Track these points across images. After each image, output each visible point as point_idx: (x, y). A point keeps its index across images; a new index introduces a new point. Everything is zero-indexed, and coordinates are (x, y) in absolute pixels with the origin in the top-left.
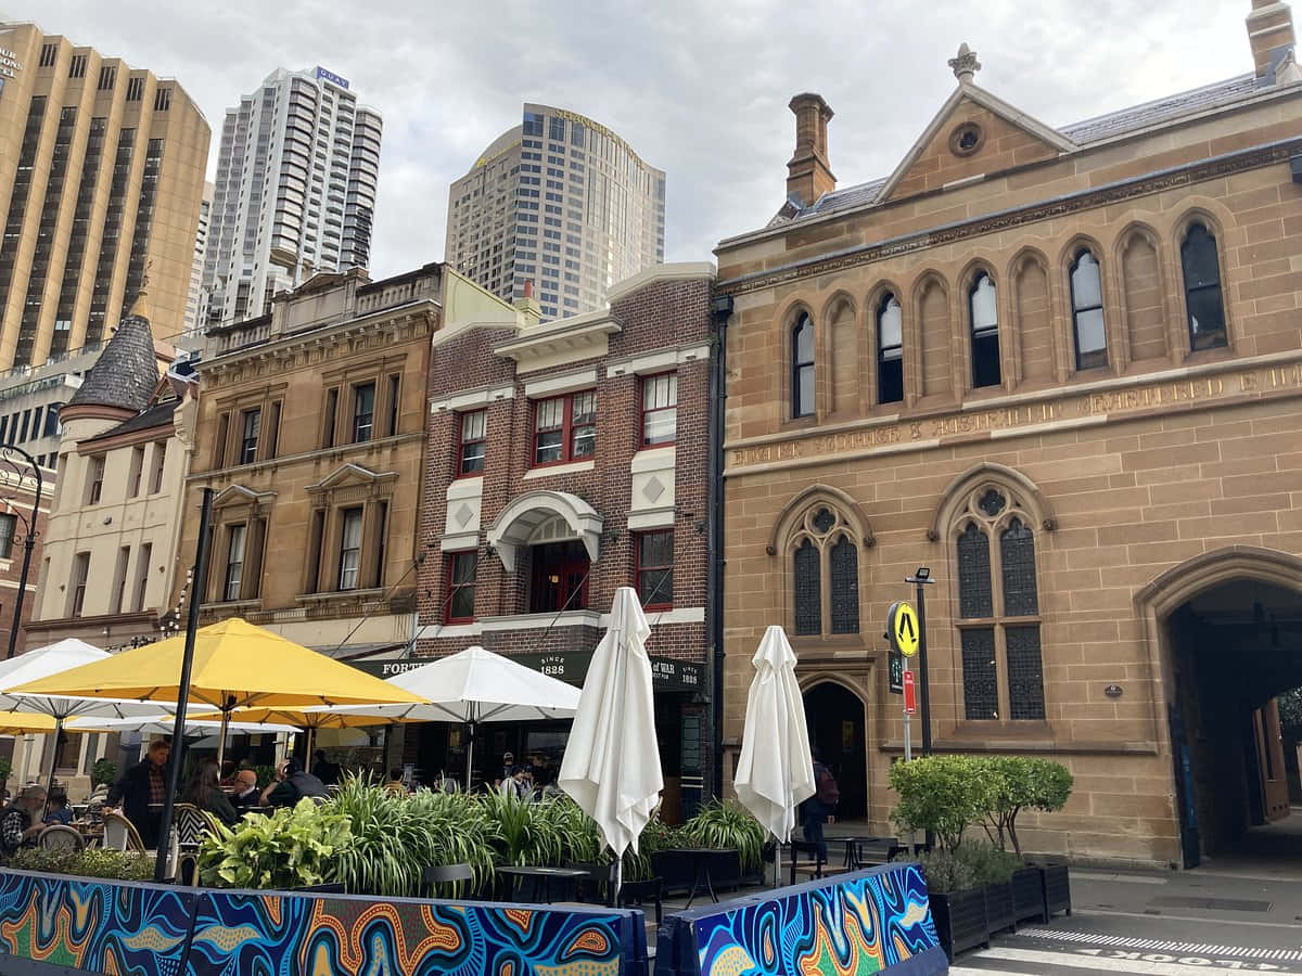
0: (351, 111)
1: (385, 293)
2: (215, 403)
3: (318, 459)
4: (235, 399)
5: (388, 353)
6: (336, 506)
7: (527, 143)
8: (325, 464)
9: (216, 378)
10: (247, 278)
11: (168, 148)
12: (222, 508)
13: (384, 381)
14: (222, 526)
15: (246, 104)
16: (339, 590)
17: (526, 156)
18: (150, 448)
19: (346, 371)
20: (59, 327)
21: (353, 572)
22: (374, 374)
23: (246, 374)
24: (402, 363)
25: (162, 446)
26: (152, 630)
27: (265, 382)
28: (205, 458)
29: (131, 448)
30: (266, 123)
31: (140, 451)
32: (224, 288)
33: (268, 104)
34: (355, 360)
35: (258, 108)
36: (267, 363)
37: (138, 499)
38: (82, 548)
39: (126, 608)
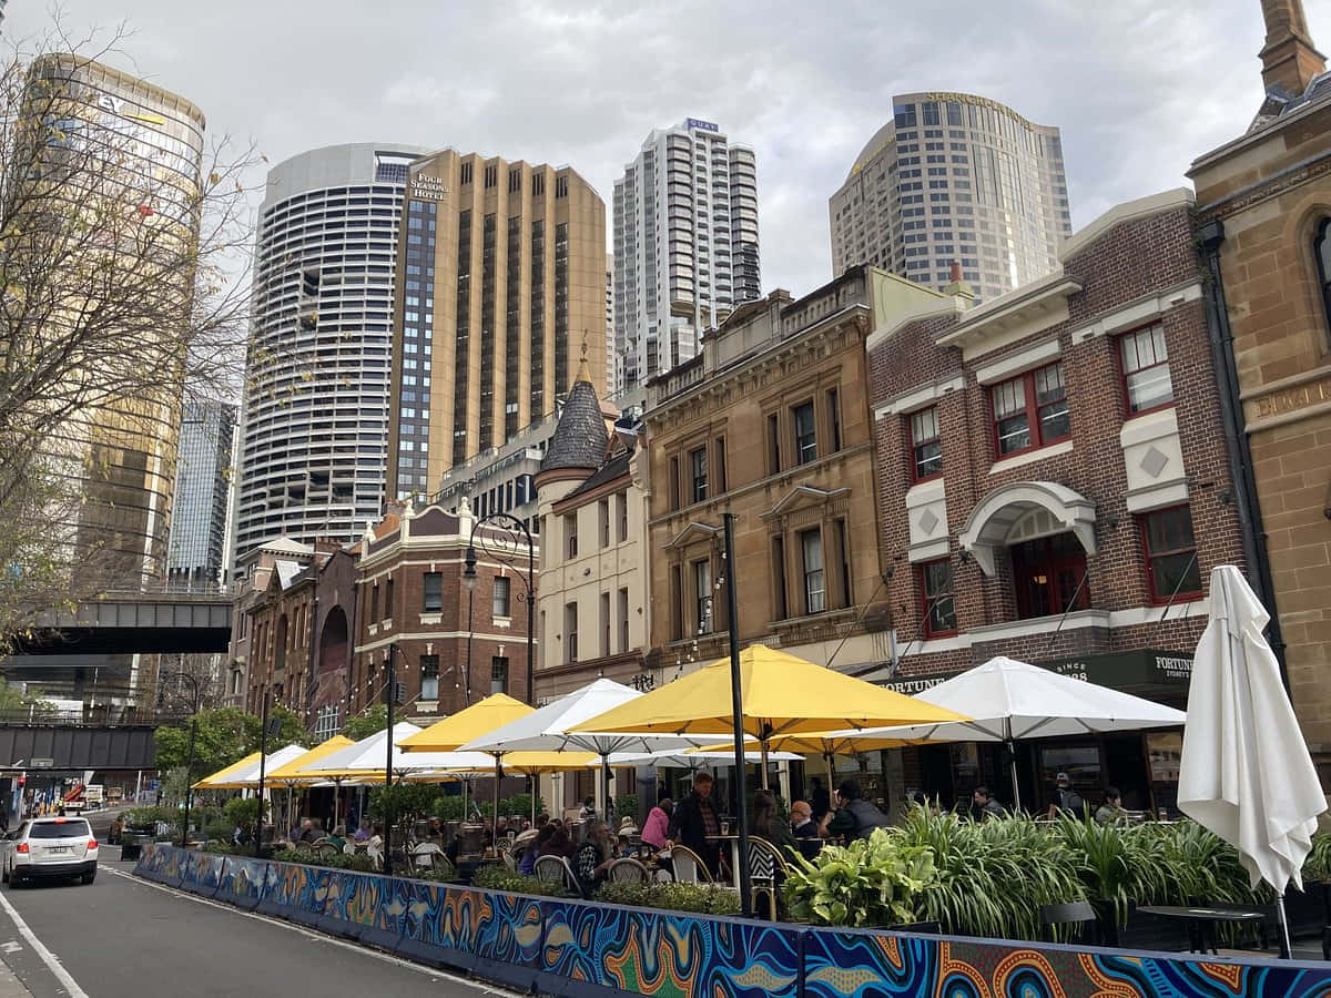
0: (723, 152)
1: (809, 309)
2: (663, 448)
3: (768, 487)
4: (680, 442)
5: (823, 367)
6: (792, 530)
7: (901, 137)
8: (775, 490)
9: (661, 424)
10: (653, 335)
11: (573, 230)
12: (685, 547)
13: (822, 398)
14: (688, 564)
15: (630, 172)
16: (808, 614)
17: (903, 150)
18: (612, 500)
19: (784, 393)
20: (509, 411)
21: (819, 593)
22: (812, 391)
23: (688, 415)
24: (838, 374)
25: (622, 497)
26: (640, 668)
27: (706, 421)
28: (662, 501)
29: (597, 503)
30: (649, 184)
31: (604, 504)
32: (635, 349)
33: (648, 167)
34: (789, 383)
35: (640, 173)
36: (706, 402)
37: (609, 548)
38: (570, 598)
39: (614, 650)
